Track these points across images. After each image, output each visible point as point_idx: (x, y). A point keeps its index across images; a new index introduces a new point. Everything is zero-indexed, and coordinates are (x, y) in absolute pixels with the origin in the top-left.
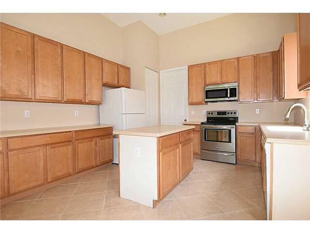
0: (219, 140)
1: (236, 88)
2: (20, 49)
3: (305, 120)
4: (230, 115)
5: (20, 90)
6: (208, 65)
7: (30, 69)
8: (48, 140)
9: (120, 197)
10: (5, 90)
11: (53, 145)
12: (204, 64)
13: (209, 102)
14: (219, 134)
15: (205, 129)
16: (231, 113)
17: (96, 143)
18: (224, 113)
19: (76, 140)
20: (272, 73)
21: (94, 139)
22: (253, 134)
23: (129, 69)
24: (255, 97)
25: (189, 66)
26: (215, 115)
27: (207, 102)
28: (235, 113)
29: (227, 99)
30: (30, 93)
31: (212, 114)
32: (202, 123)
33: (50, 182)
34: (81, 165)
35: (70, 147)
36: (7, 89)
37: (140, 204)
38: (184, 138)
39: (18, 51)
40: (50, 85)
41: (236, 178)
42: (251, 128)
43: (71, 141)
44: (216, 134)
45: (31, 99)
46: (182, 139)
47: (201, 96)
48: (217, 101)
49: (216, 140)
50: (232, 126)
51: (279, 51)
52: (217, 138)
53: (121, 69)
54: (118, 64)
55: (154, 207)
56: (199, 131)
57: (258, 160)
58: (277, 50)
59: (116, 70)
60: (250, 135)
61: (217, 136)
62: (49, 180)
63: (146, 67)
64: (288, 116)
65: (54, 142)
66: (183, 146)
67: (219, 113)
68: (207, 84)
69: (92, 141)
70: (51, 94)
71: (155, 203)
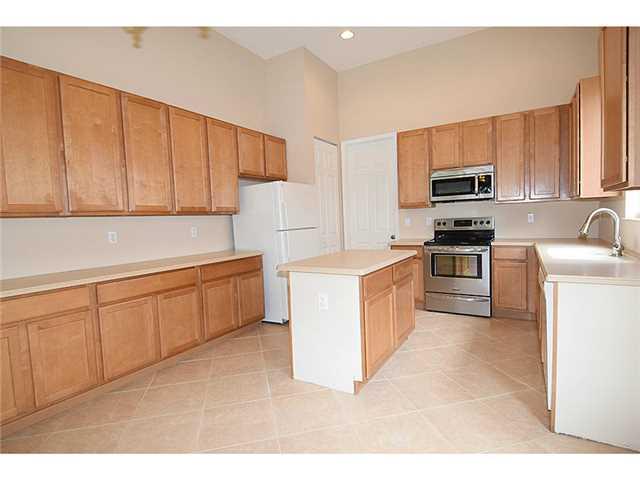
0: (458, 273)
1: (490, 176)
2: (99, 122)
3: (616, 238)
4: (479, 227)
5: (105, 197)
6: (437, 131)
7: (117, 157)
8: (158, 284)
9: (292, 378)
10: (81, 198)
11: (167, 292)
12: (429, 130)
13: (438, 202)
14: (458, 264)
15: (433, 255)
16: (482, 223)
17: (235, 286)
18: (468, 222)
19: (205, 282)
20: (557, 149)
21: (232, 279)
22: (523, 261)
23: (283, 142)
24: (527, 193)
25: (398, 135)
26: (451, 227)
27: (434, 203)
28: (488, 222)
29: (473, 196)
30: (120, 201)
31: (444, 224)
32: (426, 244)
33: (165, 358)
34: (214, 326)
35: (194, 295)
36: (84, 197)
37: (330, 390)
38: (400, 274)
39: (96, 125)
40: (152, 184)
41: (492, 341)
42: (519, 250)
43: (194, 285)
44: (451, 263)
45: (123, 211)
46: (397, 277)
47: (424, 192)
48: (453, 201)
49: (451, 273)
50: (483, 247)
51: (571, 105)
52: (454, 270)
53: (270, 144)
54: (264, 135)
55: (356, 392)
56: (420, 259)
57: (532, 309)
58: (569, 102)
59: (262, 147)
60: (517, 264)
61: (454, 266)
62: (164, 354)
63: (315, 138)
64: (585, 231)
65: (167, 288)
66: (397, 289)
67: (458, 223)
68: (434, 168)
69: (229, 282)
70: (154, 201)
71: (358, 385)
